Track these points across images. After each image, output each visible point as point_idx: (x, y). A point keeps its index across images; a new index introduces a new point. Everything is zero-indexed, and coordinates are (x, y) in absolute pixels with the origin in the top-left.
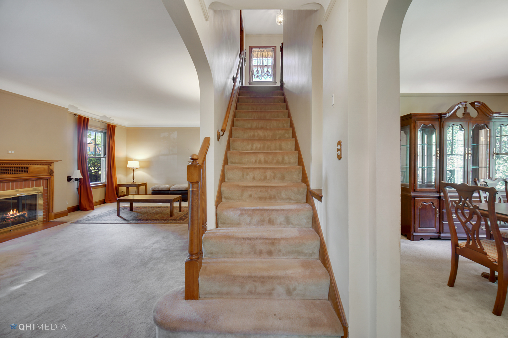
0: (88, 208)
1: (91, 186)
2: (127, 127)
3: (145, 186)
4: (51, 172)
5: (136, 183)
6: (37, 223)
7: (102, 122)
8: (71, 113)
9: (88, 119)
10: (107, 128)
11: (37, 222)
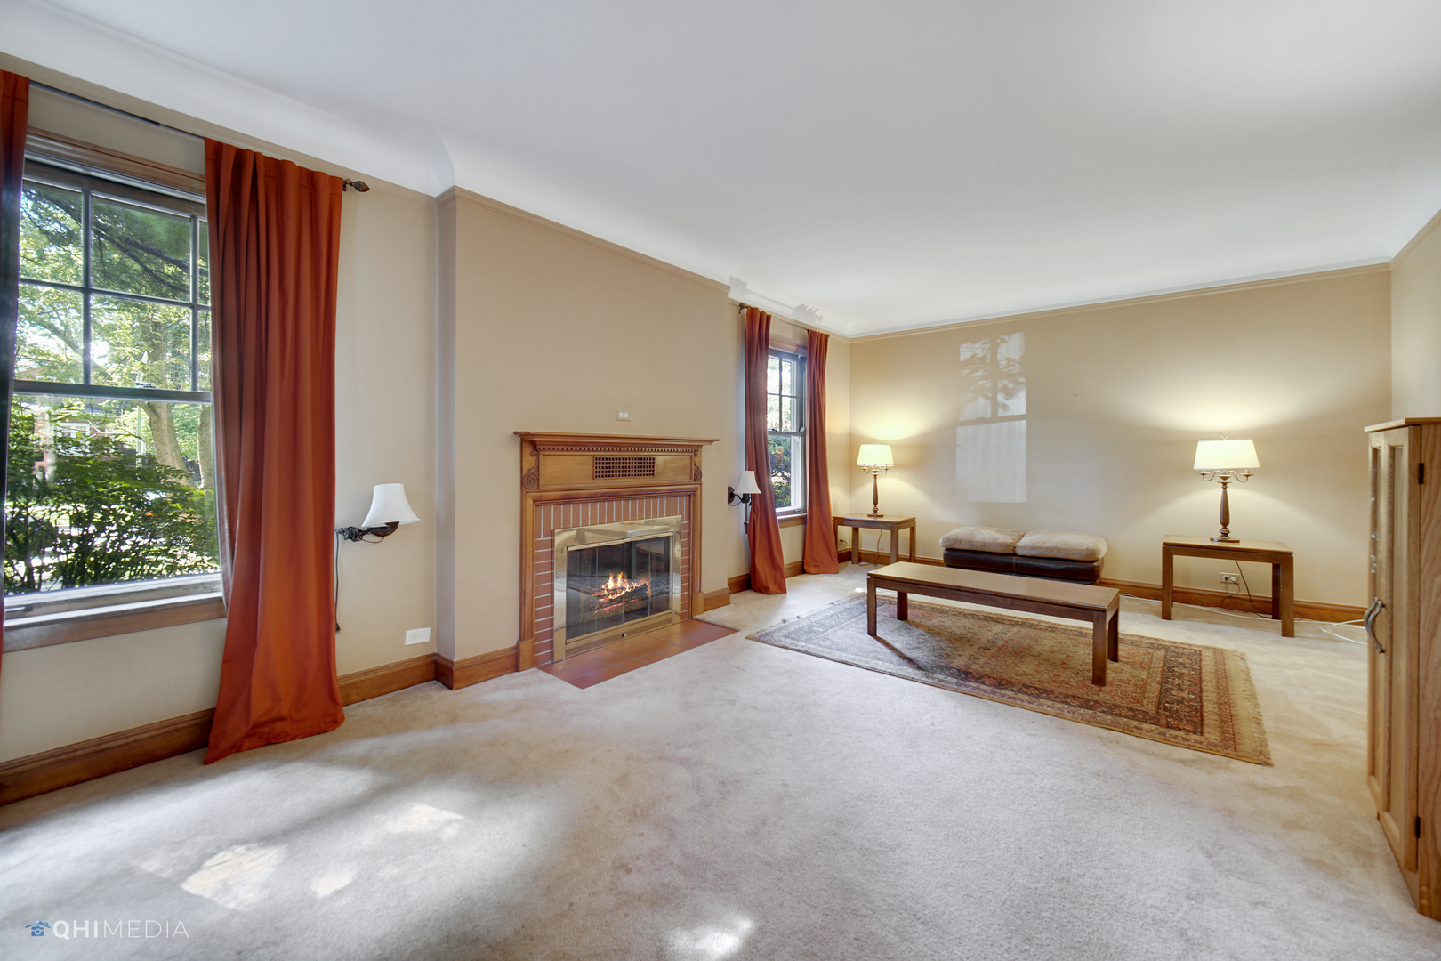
0: (772, 587)
1: (778, 518)
2: (852, 340)
3: (909, 529)
4: (697, 476)
5: (882, 516)
6: (670, 620)
7: (797, 325)
8: (732, 303)
9: (769, 317)
10: (807, 345)
11: (669, 616)
